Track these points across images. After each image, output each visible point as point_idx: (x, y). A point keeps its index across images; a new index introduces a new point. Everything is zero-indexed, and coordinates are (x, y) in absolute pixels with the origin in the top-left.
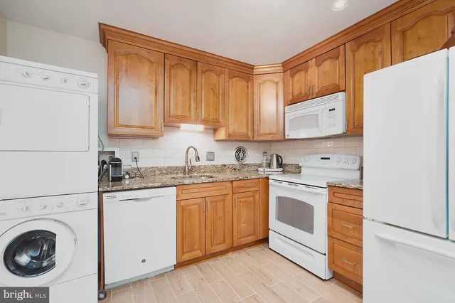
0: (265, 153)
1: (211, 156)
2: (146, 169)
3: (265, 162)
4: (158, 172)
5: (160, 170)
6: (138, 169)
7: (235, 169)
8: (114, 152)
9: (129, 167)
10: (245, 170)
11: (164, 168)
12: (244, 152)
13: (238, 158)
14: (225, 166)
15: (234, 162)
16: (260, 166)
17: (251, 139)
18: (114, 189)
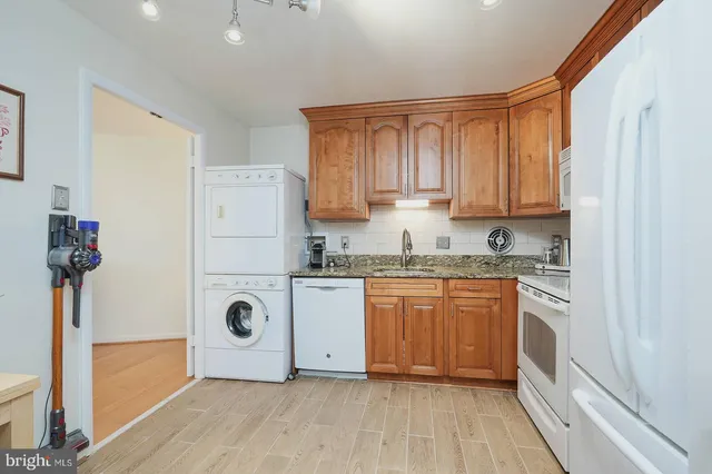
0: (555, 236)
1: (444, 243)
2: (356, 257)
3: (548, 253)
4: (369, 262)
5: (372, 259)
6: (346, 256)
7: (486, 263)
8: (324, 238)
9: (335, 254)
10: (509, 265)
11: (377, 257)
12: (506, 236)
13: (493, 245)
14: (469, 257)
15: (487, 251)
16: (538, 260)
17: (505, 214)
18: (312, 274)
